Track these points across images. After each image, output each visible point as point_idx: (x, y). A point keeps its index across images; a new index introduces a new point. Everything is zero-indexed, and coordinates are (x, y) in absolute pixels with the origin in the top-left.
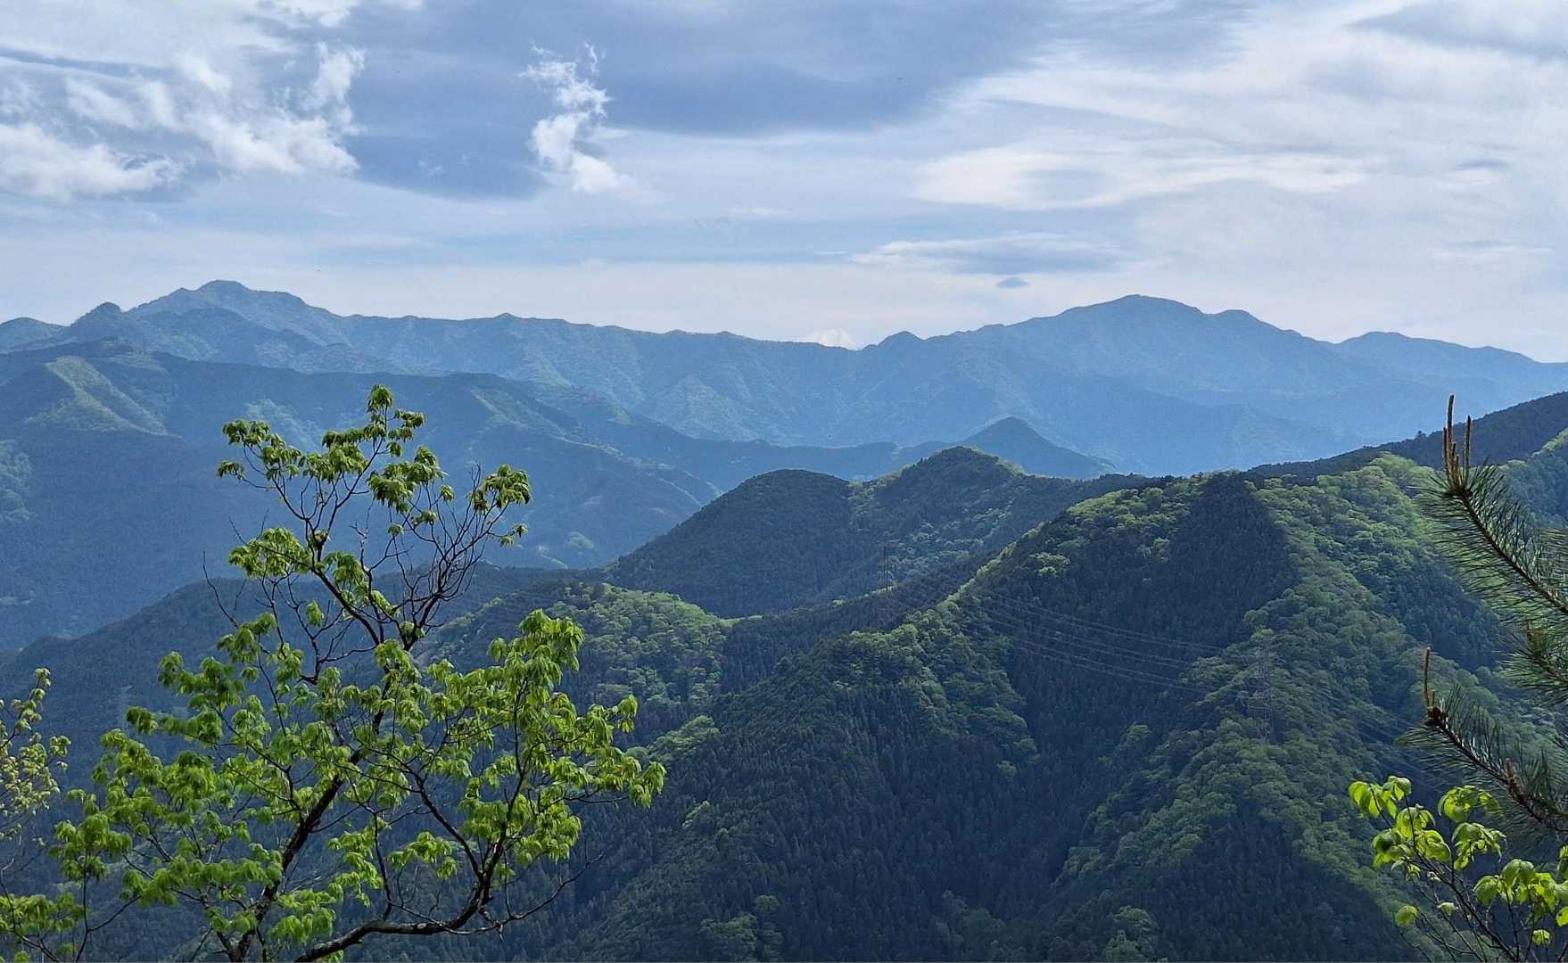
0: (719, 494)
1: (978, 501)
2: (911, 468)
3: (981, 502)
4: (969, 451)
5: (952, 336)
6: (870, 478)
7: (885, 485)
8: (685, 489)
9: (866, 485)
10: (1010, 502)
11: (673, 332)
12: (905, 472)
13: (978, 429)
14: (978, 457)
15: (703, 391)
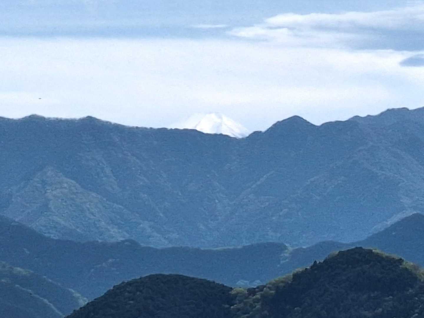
0: (83, 302)
1: (380, 310)
2: (302, 272)
3: (383, 311)
4: (370, 252)
5: (350, 122)
6: (257, 283)
7: (273, 292)
8: (44, 297)
9: (252, 292)
10: (416, 311)
11: (30, 117)
12: (296, 276)
13: (379, 227)
14: (379, 258)
15: (65, 185)
